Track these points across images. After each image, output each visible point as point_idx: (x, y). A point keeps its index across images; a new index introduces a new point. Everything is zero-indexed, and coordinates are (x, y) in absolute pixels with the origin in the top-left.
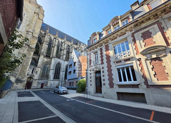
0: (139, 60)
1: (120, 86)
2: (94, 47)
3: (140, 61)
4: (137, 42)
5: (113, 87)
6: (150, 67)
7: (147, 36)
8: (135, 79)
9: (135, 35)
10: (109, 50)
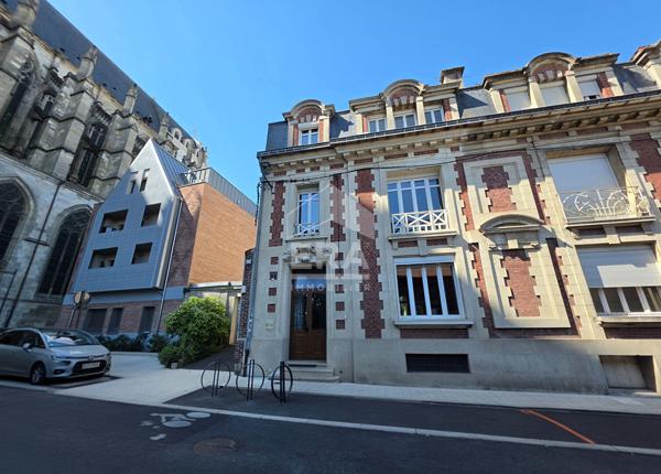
0: (474, 247)
1: (408, 331)
2: (306, 158)
3: (474, 251)
4: (471, 188)
5: (380, 336)
6: (502, 273)
7: (496, 179)
8: (453, 309)
9: (467, 166)
10: (373, 190)
